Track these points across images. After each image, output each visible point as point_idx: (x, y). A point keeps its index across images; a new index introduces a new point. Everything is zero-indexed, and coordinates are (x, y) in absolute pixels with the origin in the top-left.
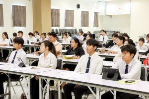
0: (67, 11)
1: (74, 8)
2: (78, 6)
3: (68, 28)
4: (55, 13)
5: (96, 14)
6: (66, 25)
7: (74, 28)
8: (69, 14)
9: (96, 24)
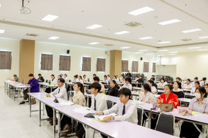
0: (133, 62)
1: (139, 60)
2: (141, 59)
3: (134, 73)
4: (125, 64)
5: (154, 64)
6: (133, 71)
7: (138, 73)
8: (135, 64)
9: (154, 71)
